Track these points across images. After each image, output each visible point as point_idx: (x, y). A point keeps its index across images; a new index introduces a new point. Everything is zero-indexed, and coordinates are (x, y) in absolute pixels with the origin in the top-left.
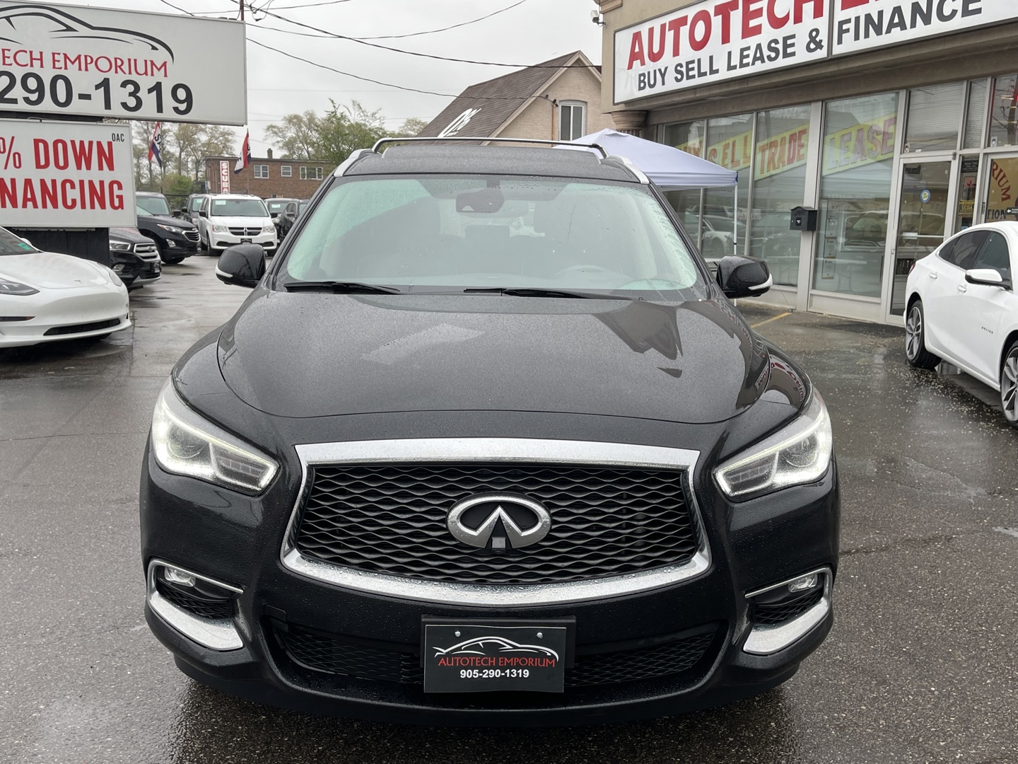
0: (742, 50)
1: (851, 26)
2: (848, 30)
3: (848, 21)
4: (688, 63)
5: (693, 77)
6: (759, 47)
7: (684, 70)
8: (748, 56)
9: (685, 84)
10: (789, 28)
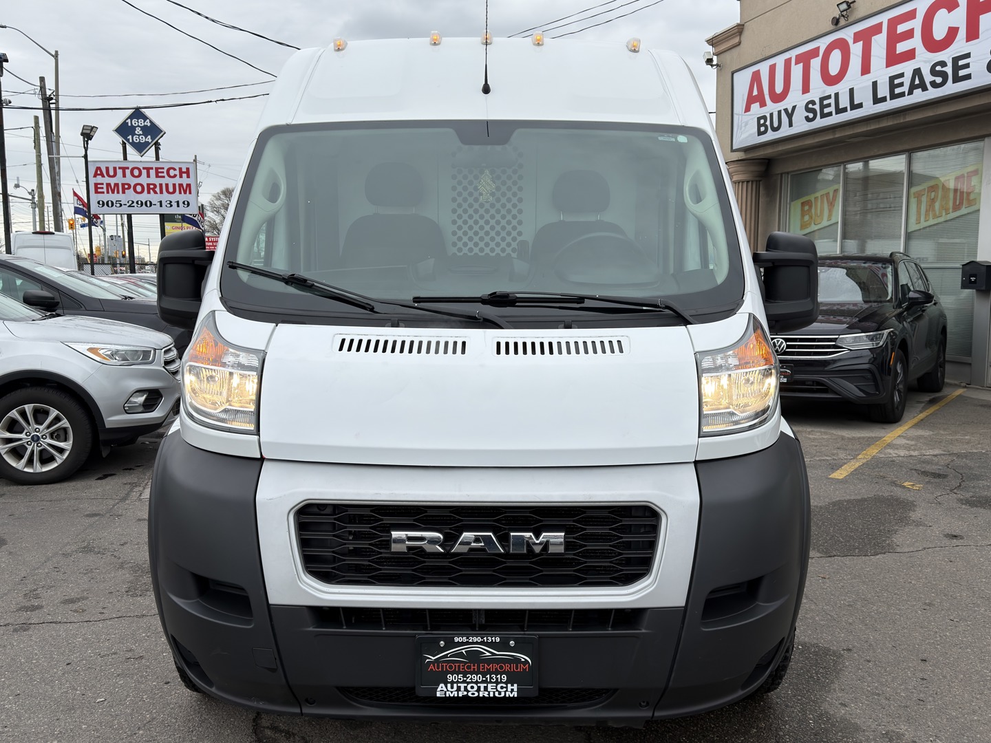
0: (892, 79)
4: (822, 100)
5: (830, 114)
7: (817, 107)
8: (901, 85)
10: (960, 46)
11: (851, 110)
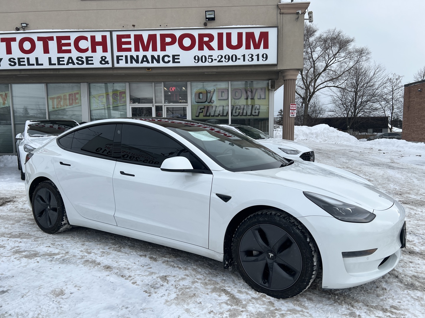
0: (58, 58)
1: (124, 58)
2: (122, 59)
3: (122, 56)
4: (19, 59)
5: (25, 65)
6: (70, 58)
7: (16, 61)
8: (63, 61)
9: (17, 67)
10: (89, 53)
11: (36, 65)
